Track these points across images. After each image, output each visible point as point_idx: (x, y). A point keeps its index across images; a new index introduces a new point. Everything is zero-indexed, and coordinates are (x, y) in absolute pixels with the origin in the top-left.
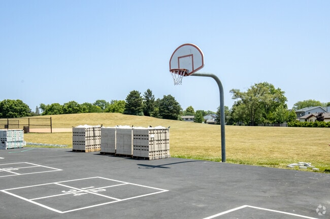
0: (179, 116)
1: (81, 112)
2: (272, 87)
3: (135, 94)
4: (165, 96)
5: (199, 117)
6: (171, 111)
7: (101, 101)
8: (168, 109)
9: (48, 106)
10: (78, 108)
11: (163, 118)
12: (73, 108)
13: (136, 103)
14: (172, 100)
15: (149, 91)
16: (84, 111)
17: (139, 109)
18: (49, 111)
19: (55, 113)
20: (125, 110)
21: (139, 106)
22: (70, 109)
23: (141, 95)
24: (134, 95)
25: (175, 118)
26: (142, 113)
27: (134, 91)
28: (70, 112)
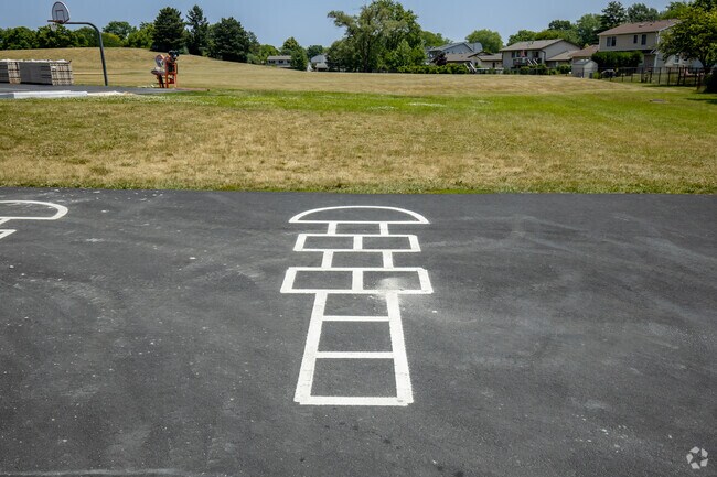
0: (249, 55)
1: (75, 46)
2: (399, 7)
3: (170, 14)
4: (224, 20)
5: (297, 58)
6: (235, 47)
7: (119, 24)
8: (229, 44)
9: (9, 31)
10: (68, 38)
11: (224, 59)
12: (58, 38)
13: (173, 30)
14: (235, 27)
15: (196, 9)
16: (81, 43)
17: (179, 42)
18: (10, 41)
19: (23, 47)
20: (154, 44)
21: (179, 36)
22: (53, 39)
23: (181, 17)
24: (168, 15)
25: (243, 60)
26: (186, 49)
27: (168, 9)
28: (52, 46)
